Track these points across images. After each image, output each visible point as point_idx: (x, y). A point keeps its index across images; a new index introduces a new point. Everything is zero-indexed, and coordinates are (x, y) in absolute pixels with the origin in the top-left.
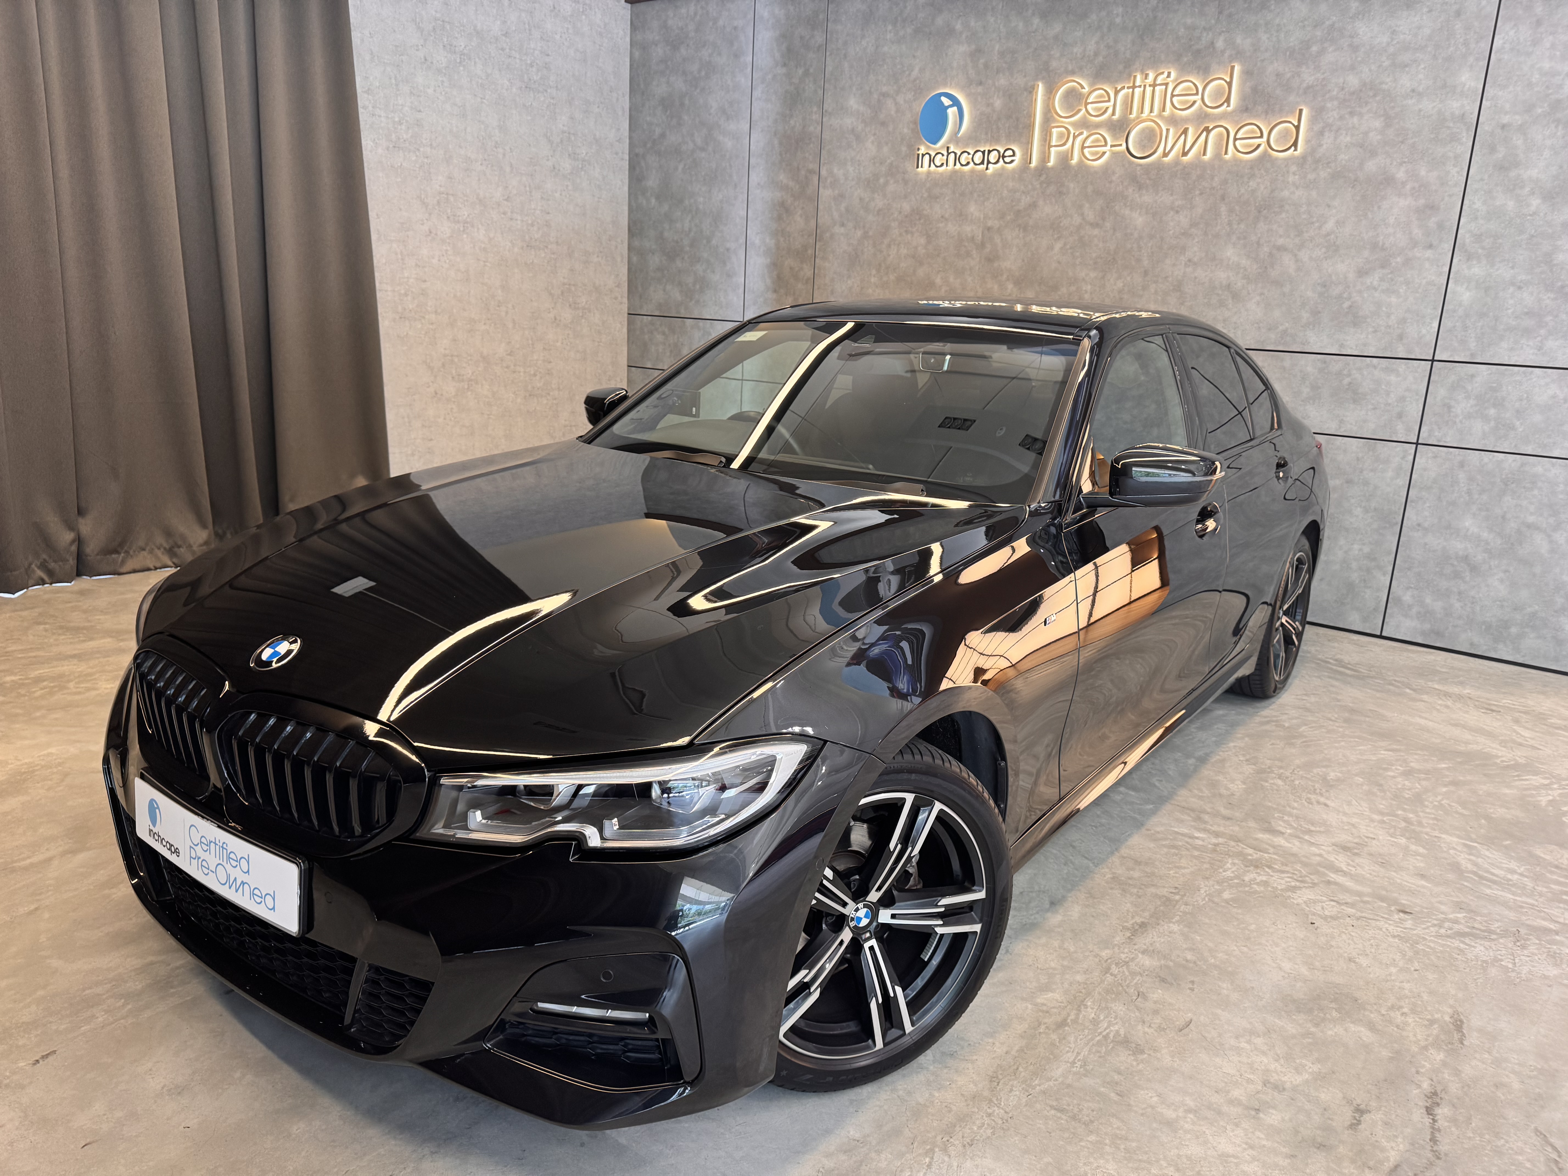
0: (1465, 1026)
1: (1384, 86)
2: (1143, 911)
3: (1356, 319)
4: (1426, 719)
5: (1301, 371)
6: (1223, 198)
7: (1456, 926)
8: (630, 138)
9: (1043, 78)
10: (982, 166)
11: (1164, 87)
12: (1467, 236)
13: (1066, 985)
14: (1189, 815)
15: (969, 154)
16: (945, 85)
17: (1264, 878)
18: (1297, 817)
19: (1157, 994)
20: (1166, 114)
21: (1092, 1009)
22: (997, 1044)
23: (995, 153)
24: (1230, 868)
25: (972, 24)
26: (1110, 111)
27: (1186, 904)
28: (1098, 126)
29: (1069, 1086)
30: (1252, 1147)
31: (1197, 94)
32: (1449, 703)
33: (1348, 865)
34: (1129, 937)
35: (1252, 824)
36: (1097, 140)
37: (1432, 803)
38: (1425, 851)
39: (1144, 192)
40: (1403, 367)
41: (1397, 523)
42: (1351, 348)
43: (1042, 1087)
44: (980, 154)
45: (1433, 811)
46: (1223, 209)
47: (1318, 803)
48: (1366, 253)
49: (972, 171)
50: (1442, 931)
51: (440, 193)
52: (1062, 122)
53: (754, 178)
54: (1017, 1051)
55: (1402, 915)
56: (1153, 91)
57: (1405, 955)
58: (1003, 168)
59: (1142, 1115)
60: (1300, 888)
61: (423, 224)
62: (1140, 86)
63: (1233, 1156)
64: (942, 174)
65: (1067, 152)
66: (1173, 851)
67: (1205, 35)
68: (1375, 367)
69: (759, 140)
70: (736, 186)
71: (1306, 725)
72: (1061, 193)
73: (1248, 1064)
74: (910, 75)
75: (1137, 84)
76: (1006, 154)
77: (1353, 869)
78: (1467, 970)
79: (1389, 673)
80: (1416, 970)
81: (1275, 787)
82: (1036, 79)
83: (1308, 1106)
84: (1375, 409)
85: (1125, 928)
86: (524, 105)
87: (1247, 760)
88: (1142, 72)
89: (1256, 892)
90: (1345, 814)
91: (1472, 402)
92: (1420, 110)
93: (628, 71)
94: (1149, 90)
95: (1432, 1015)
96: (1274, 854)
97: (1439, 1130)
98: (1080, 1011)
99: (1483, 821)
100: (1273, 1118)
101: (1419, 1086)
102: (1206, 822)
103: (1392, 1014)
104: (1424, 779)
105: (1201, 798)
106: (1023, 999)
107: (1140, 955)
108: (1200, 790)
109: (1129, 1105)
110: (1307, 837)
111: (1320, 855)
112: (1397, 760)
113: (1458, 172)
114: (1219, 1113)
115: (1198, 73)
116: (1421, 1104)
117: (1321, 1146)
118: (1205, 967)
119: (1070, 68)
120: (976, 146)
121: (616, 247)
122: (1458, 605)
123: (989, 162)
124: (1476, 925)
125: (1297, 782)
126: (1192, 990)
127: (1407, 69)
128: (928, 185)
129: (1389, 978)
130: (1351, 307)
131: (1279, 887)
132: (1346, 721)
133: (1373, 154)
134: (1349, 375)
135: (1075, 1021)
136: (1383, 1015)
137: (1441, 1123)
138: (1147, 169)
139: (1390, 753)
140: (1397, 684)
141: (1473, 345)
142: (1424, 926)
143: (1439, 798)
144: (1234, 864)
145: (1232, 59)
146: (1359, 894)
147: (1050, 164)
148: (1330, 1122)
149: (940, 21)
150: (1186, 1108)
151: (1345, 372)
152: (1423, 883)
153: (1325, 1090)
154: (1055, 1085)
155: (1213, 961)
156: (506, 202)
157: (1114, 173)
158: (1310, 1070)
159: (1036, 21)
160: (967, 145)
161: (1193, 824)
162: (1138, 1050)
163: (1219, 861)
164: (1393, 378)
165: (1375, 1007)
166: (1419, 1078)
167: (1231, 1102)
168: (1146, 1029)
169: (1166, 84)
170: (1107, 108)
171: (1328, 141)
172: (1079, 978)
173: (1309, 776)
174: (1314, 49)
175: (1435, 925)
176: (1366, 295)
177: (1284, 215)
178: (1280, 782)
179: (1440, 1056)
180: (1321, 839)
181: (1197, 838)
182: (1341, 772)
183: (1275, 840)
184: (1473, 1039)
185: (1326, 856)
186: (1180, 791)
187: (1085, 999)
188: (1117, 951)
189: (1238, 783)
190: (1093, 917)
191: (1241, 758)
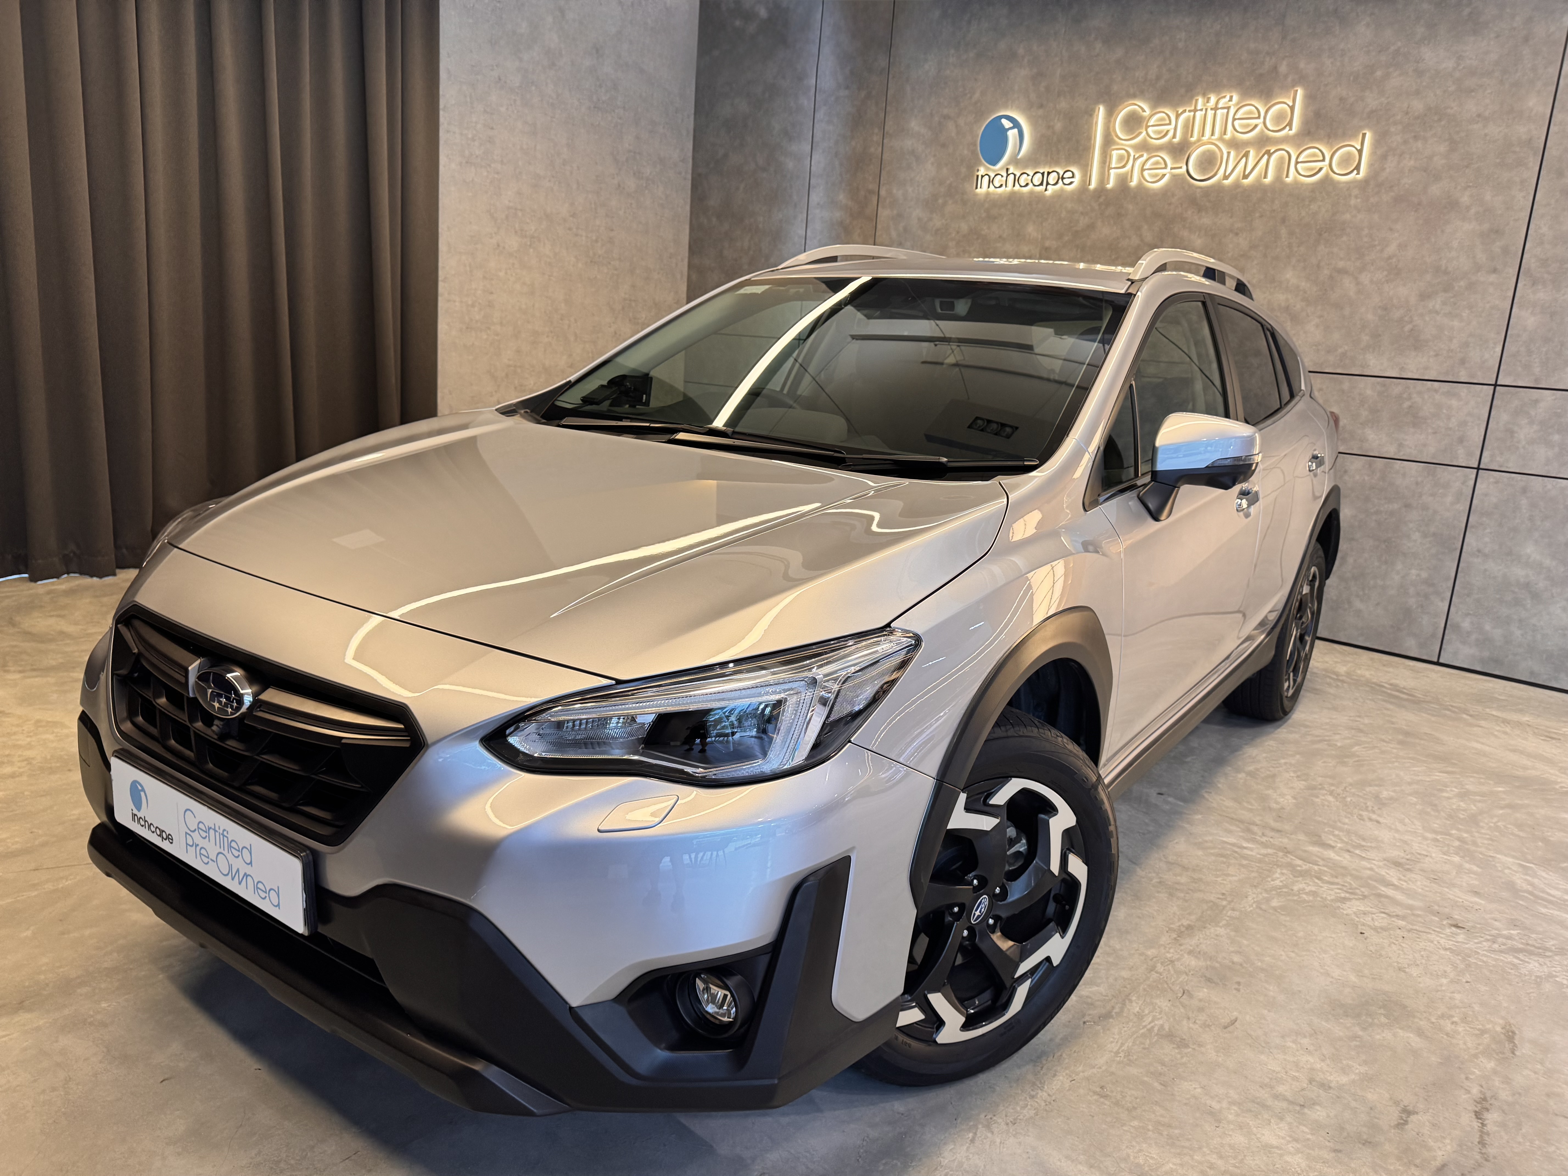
0: (1517, 1037)
1: (1449, 111)
2: (1190, 914)
3: (1417, 343)
4: (1483, 744)
5: (1360, 394)
6: (1283, 221)
7: (1509, 942)
8: (694, 158)
9: (1104, 102)
10: (1041, 187)
11: (1226, 111)
12: (1533, 260)
13: (1111, 980)
14: (1238, 826)
15: (1028, 175)
16: (1006, 107)
17: (1313, 889)
18: (1348, 832)
19: (1203, 993)
20: (1227, 137)
21: (1137, 1003)
23: (1055, 174)
24: (1278, 878)
25: (1035, 48)
26: (1171, 134)
27: (1233, 909)
28: (1160, 148)
29: (1112, 1073)
30: (1296, 1140)
31: (1259, 117)
32: (1508, 730)
33: (1400, 879)
34: (1175, 939)
35: (1301, 837)
36: (1157, 163)
37: (1487, 824)
38: (1479, 870)
39: (1203, 214)
40: (1465, 391)
41: (1456, 549)
42: (1412, 372)
43: (1086, 1074)
44: (1039, 175)
45: (1488, 832)
46: (1284, 232)
47: (1370, 819)
48: (1428, 277)
49: (1031, 193)
50: (1496, 946)
51: (509, 208)
52: (1122, 145)
53: (815, 198)
54: (1061, 1039)
55: (1454, 929)
56: (1215, 115)
57: (1457, 967)
58: (1062, 190)
59: (1186, 1104)
60: (1350, 899)
61: (491, 238)
62: (1201, 110)
63: (1277, 1147)
64: (1000, 195)
65: (1127, 173)
66: (1222, 859)
67: (1268, 59)
68: (1436, 391)
69: (819, 161)
70: (795, 205)
71: (1360, 745)
72: (1119, 215)
73: (1294, 1062)
74: (971, 98)
75: (1199, 107)
76: (1066, 176)
77: (1405, 883)
78: (1520, 985)
79: (1446, 699)
80: (1467, 982)
81: (1326, 803)
82: (1097, 102)
83: (1354, 1104)
84: (1435, 433)
85: (1170, 930)
86: (592, 125)
87: (1298, 777)
88: (1204, 95)
89: (1305, 901)
90: (1397, 831)
91: (1535, 427)
92: (1486, 135)
93: (693, 93)
94: (1210, 113)
95: (1482, 1025)
96: (1324, 866)
97: (1488, 1134)
98: (1124, 1004)
99: (1540, 844)
100: (1319, 1114)
101: (1468, 1092)
102: (1255, 834)
103: (1442, 1022)
104: (1480, 801)
105: (1251, 810)
107: (1186, 956)
108: (1248, 803)
109: (1173, 1095)
110: (1357, 852)
111: (1371, 869)
112: (1452, 782)
113: (1524, 197)
114: (1264, 1106)
115: (1260, 97)
116: (1470, 1108)
117: (1366, 1143)
118: (1251, 970)
119: (1132, 91)
120: (1035, 167)
121: (677, 264)
122: (1518, 633)
123: (1048, 184)
124: (1530, 942)
125: (1349, 799)
126: (1238, 990)
127: (1473, 94)
128: (987, 205)
129: (1439, 988)
130: (1412, 330)
131: (1329, 898)
132: (1401, 743)
133: (1437, 178)
134: (1410, 398)
135: (1119, 1014)
136: (1433, 1023)
137: (1490, 1127)
138: (1207, 191)
139: (1445, 775)
140: (1454, 709)
141: (1537, 370)
142: (1476, 941)
143: (1495, 820)
144: (1282, 874)
145: (1294, 84)
146: (1411, 908)
147: (1110, 186)
148: (1376, 1120)
149: (1002, 45)
150: (1230, 1100)
151: (1405, 396)
152: (1477, 900)
153: (1372, 1090)
154: (1098, 1072)
155: (1259, 964)
156: (571, 218)
157: (1173, 195)
158: (1357, 1071)
159: (1098, 45)
160: (1026, 167)
161: (1241, 834)
162: (1182, 1044)
163: (1269, 871)
164: (1454, 403)
165: (1425, 1015)
166: (1468, 1084)
167: (1276, 1097)
168: (1191, 1025)
169: (1228, 108)
170: (1168, 131)
171: (1391, 164)
172: (1125, 974)
173: (1361, 794)
174: (1379, 73)
175: (1488, 940)
176: (1427, 319)
177: (1345, 238)
178: (1330, 798)
179: (1490, 1065)
180: (1372, 854)
181: (1245, 848)
182: (1394, 791)
183: (1325, 853)
184: (1524, 1050)
185: (1376, 870)
186: (1229, 803)
187: (1130, 994)
188: (1163, 951)
189: (1289, 797)
190: (1139, 917)
191: (1292, 774)
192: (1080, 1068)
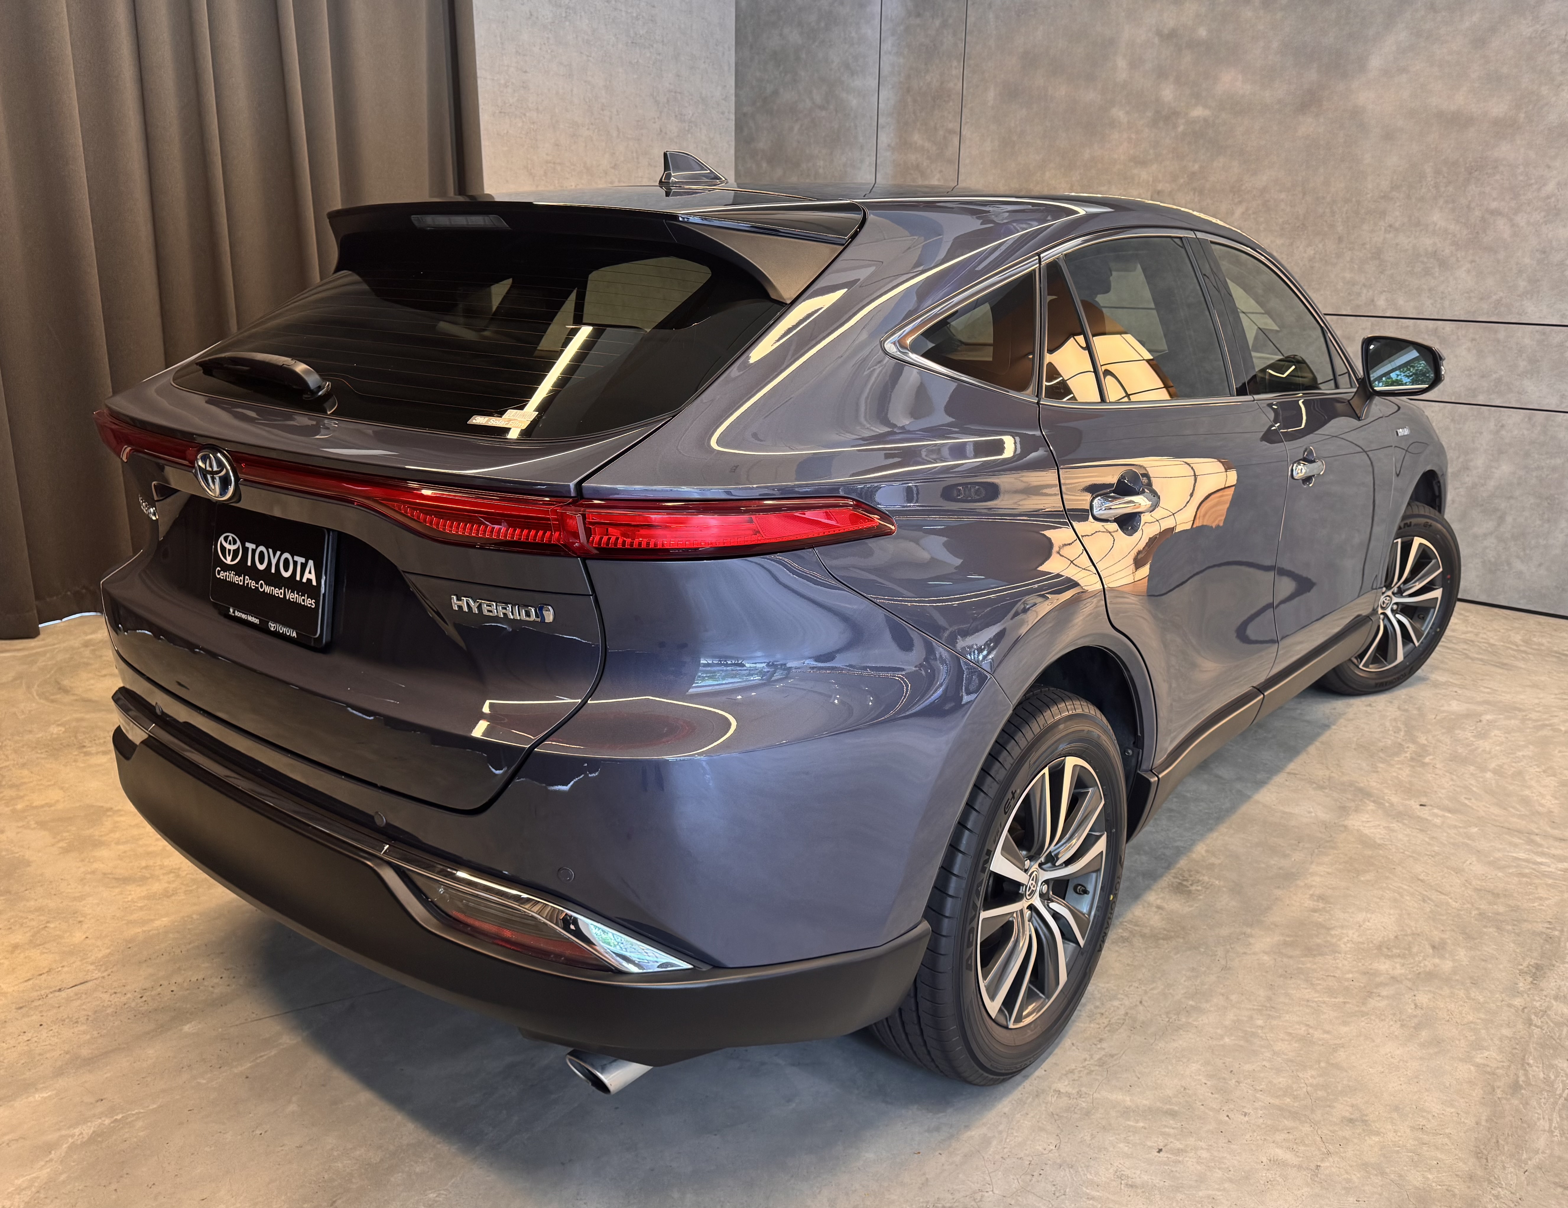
2: (1530, 951)
8: (737, 96)
13: (1497, 1042)
14: (1520, 838)
21: (1538, 1067)
22: (1462, 1113)
29: (1560, 1159)
34: (1532, 982)
43: (1534, 1161)
53: (883, 140)
54: (1487, 1121)
66: (1524, 879)
69: (889, 98)
70: (862, 148)
85: (1522, 972)
86: (630, 63)
87: (1544, 771)
93: (734, 23)
98: (1525, 1070)
102: (1540, 846)
105: (1520, 817)
106: (1461, 1060)
107: (1554, 1003)
108: (1513, 808)
135: (1528, 1083)
154: (1545, 1158)
161: (1528, 847)
172: (1506, 1032)
177: (1497, 177)
181: (1541, 864)
186: (1496, 810)
187: (1524, 1056)
188: (1528, 999)
189: (1549, 797)
190: (1483, 960)
191: (1538, 770)
192: (1525, 1156)
